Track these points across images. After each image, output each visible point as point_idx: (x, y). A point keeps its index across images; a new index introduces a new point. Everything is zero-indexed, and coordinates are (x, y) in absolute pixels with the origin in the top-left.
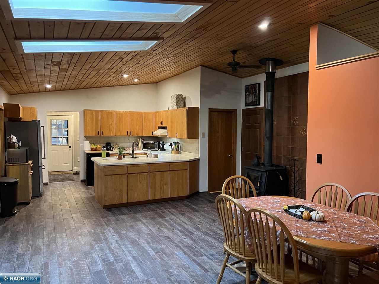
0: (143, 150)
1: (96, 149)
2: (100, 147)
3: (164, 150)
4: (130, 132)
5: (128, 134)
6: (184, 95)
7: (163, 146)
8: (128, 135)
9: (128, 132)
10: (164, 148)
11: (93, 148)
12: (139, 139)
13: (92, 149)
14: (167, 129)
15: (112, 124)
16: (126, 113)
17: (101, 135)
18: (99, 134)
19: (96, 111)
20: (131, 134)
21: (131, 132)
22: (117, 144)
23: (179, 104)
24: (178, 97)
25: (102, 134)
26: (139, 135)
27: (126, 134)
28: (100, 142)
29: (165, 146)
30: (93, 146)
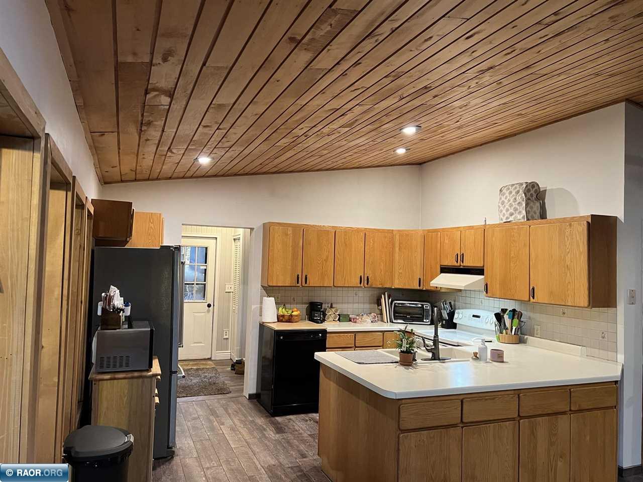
0: (393, 322)
1: (290, 320)
2: (299, 312)
3: (454, 326)
4: (366, 278)
5: (360, 283)
6: (542, 186)
7: (451, 315)
8: (362, 285)
9: (361, 277)
10: (454, 321)
11: (283, 316)
12: (383, 296)
13: (281, 318)
14: (483, 275)
15: (327, 257)
16: (358, 230)
17: (304, 284)
18: (298, 283)
19: (295, 227)
20: (367, 284)
21: (368, 277)
22: (334, 306)
23: (532, 208)
24: (529, 191)
25: (306, 283)
26: (385, 286)
27: (355, 281)
28: (294, 301)
29: (456, 316)
30: (282, 311)
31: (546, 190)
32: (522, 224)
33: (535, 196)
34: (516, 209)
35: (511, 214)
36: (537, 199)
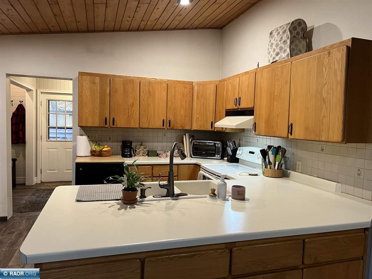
0: (192, 157)
1: (100, 154)
2: (109, 148)
3: (237, 161)
4: (168, 122)
5: (163, 126)
7: (235, 151)
8: (164, 127)
9: (164, 120)
10: (237, 156)
11: (94, 151)
12: (184, 136)
13: (93, 153)
14: (253, 115)
15: (133, 104)
16: (161, 82)
17: (111, 125)
18: (106, 124)
19: (102, 77)
20: (170, 126)
21: (170, 121)
22: (143, 144)
23: (297, 46)
25: (113, 125)
26: (185, 129)
27: (159, 124)
28: (109, 140)
29: (238, 152)
30: (97, 148)
31: (313, 29)
32: (286, 61)
33: (301, 34)
34: (281, 48)
35: (277, 54)
36: (304, 38)
